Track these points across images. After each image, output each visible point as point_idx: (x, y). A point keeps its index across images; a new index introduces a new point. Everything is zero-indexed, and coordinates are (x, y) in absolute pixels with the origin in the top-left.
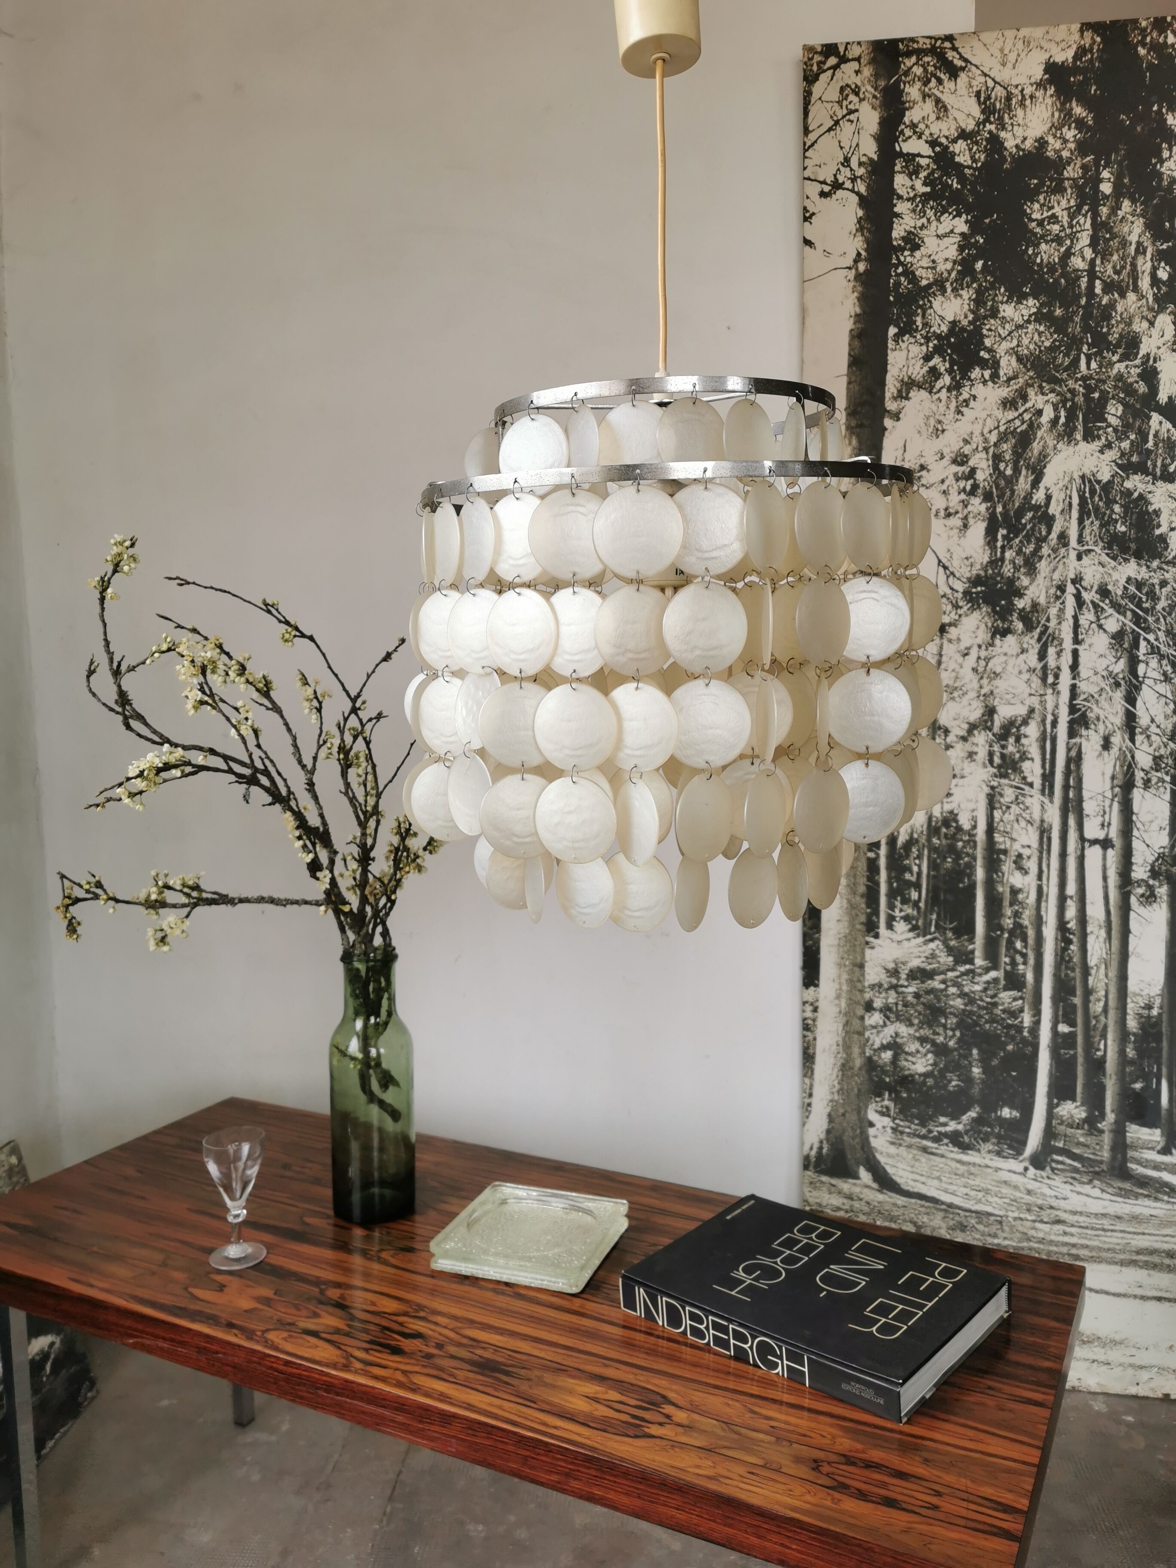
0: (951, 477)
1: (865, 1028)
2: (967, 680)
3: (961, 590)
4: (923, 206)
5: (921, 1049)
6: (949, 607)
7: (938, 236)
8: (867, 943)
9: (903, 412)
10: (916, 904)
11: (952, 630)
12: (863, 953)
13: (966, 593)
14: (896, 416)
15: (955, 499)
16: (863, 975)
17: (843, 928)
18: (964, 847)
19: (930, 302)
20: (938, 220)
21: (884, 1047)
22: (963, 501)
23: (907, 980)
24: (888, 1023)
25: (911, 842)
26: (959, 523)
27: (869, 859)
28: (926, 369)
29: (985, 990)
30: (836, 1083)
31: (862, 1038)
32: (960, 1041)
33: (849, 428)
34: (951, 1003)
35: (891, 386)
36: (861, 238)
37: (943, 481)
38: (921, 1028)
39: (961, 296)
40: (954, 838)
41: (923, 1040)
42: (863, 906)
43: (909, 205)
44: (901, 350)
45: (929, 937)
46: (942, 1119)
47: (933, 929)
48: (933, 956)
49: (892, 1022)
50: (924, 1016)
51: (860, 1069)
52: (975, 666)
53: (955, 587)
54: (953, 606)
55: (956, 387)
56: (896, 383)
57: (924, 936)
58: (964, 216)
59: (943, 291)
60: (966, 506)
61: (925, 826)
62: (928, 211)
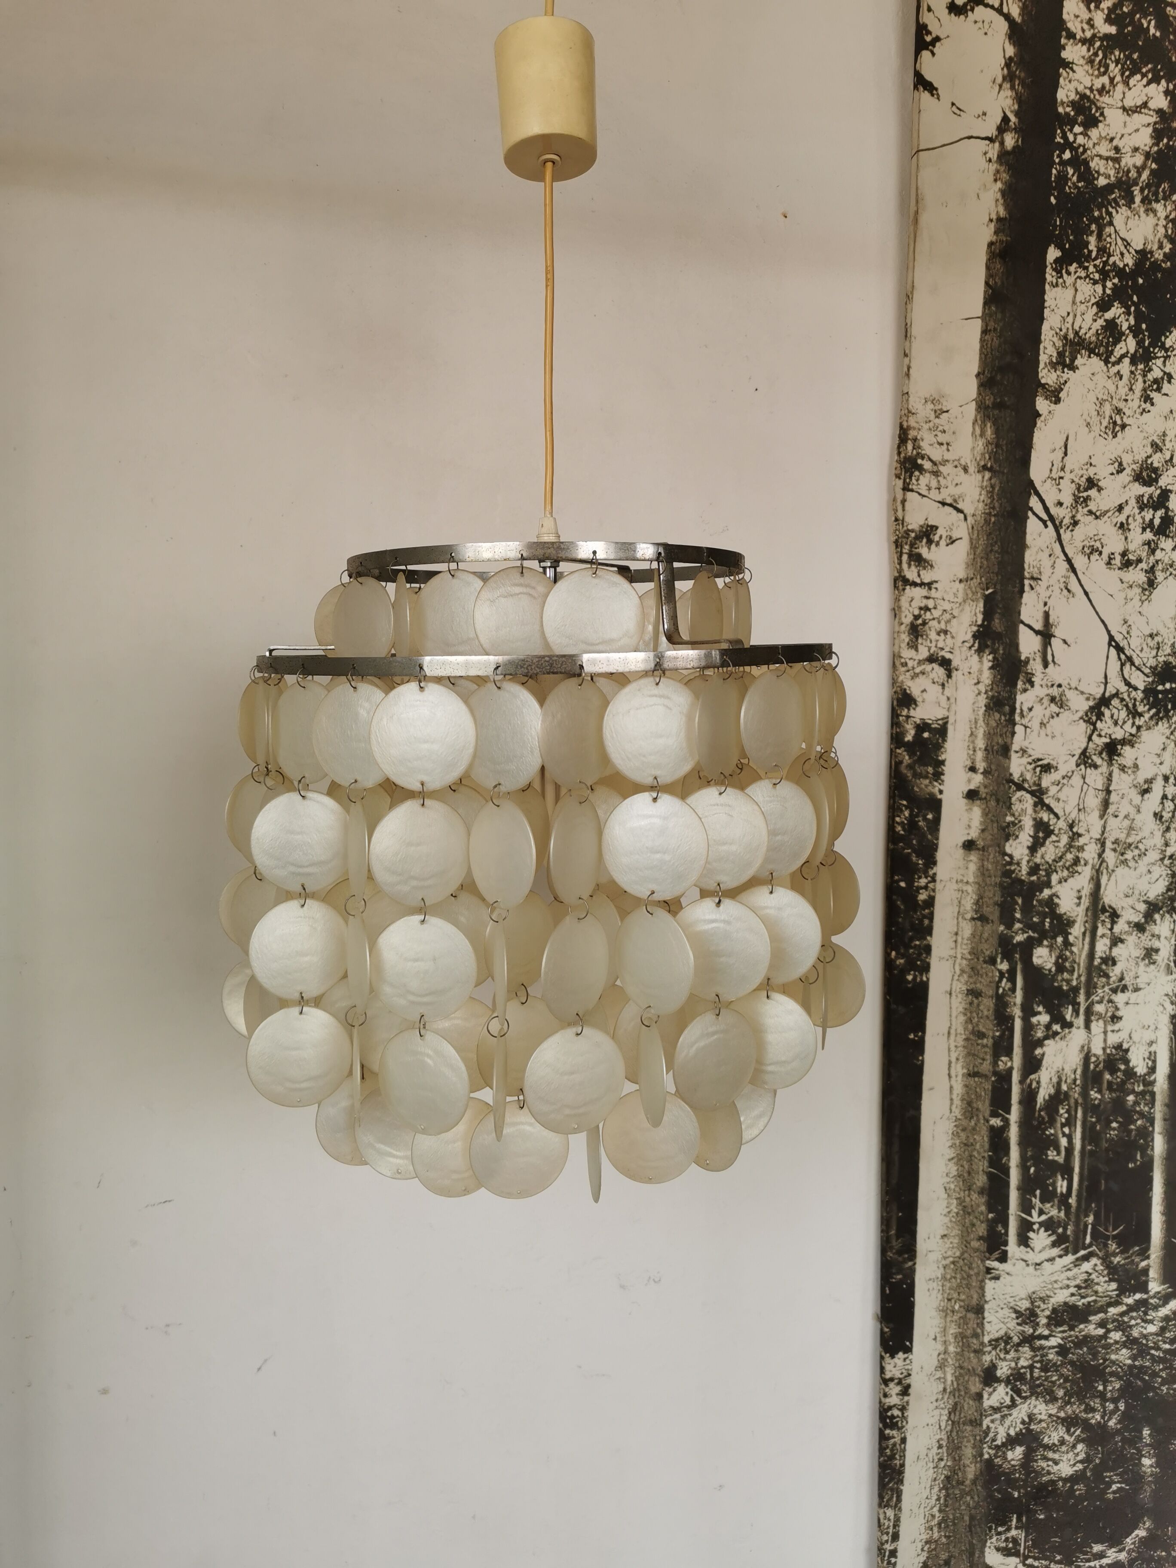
0: (1133, 502)
1: (982, 1414)
2: (1146, 833)
3: (1141, 686)
4: (1105, 57)
5: (1067, 1437)
6: (1123, 714)
7: (1124, 109)
8: (988, 1270)
9: (1066, 389)
10: (1064, 1200)
11: (1127, 750)
12: (982, 1288)
13: (1149, 692)
14: (1055, 396)
15: (1137, 538)
16: (981, 1325)
17: (950, 1248)
18: (1136, 1103)
19: (1110, 214)
20: (1126, 83)
21: (1012, 1442)
22: (1148, 543)
23: (1048, 1325)
24: (1019, 1400)
25: (1058, 1098)
26: (1142, 578)
27: (992, 1128)
28: (1101, 322)
29: (1163, 1330)
30: (935, 1510)
31: (977, 1431)
32: (1126, 1417)
33: (981, 407)
34: (1113, 1357)
35: (1048, 348)
36: (1009, 93)
37: (1120, 508)
38: (1068, 1403)
39: (1155, 212)
40: (1121, 1089)
41: (1069, 1423)
42: (983, 1208)
43: (1083, 50)
44: (1064, 286)
45: (1082, 1253)
46: (1097, 1548)
47: (1088, 1240)
48: (1088, 1283)
49: (1025, 1398)
50: (1074, 1382)
51: (974, 1482)
52: (1158, 810)
53: (1133, 682)
54: (1129, 712)
55: (1142, 357)
56: (1055, 339)
57: (1075, 1252)
58: (1163, 82)
59: (1130, 201)
60: (1153, 552)
61: (1079, 1072)
62: (1112, 66)
